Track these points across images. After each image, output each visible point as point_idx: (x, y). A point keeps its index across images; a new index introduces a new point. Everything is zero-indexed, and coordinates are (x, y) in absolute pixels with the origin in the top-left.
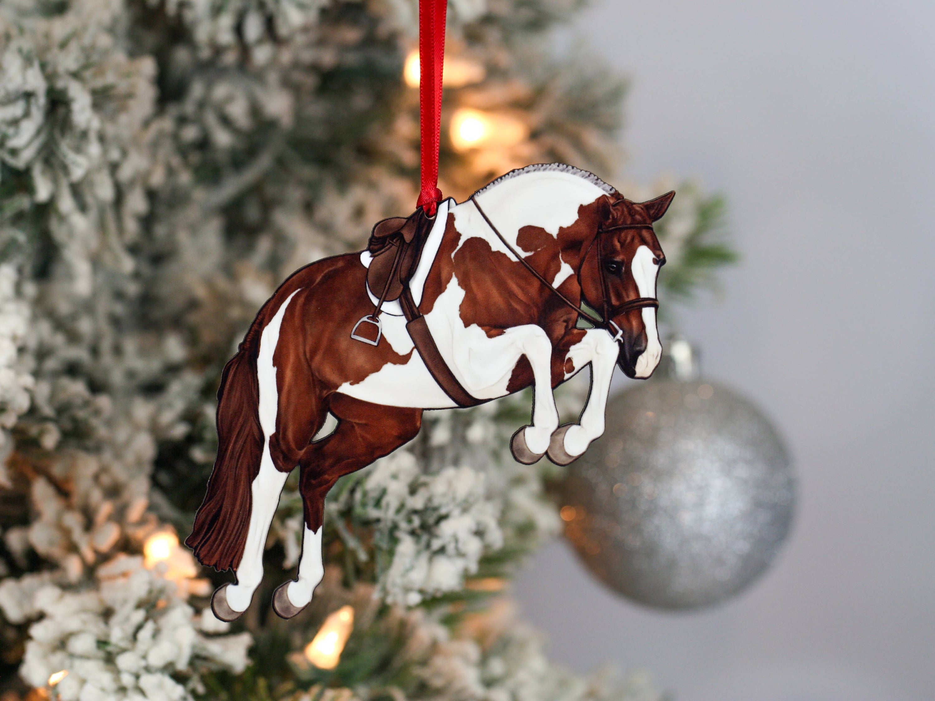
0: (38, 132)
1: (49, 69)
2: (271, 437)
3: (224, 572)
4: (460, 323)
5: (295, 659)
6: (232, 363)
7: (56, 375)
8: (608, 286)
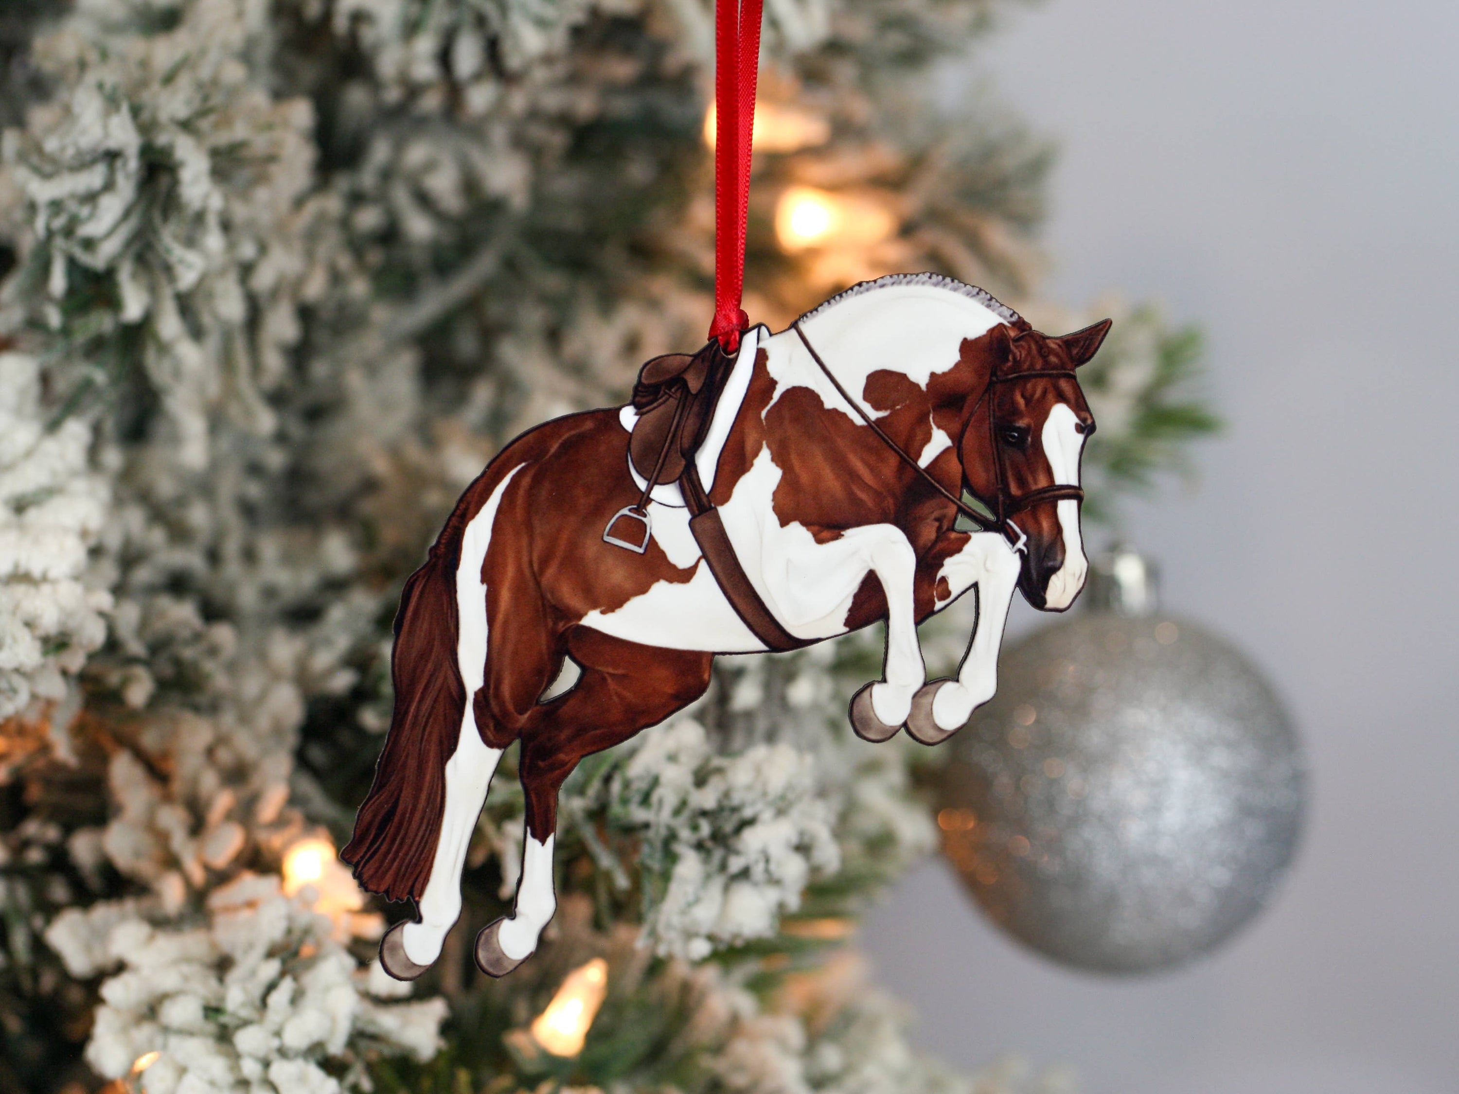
0: (127, 214)
1: (145, 116)
2: (476, 694)
3: (401, 902)
4: (774, 519)
5: (516, 1040)
6: (418, 577)
7: (152, 590)
8: (1005, 465)
